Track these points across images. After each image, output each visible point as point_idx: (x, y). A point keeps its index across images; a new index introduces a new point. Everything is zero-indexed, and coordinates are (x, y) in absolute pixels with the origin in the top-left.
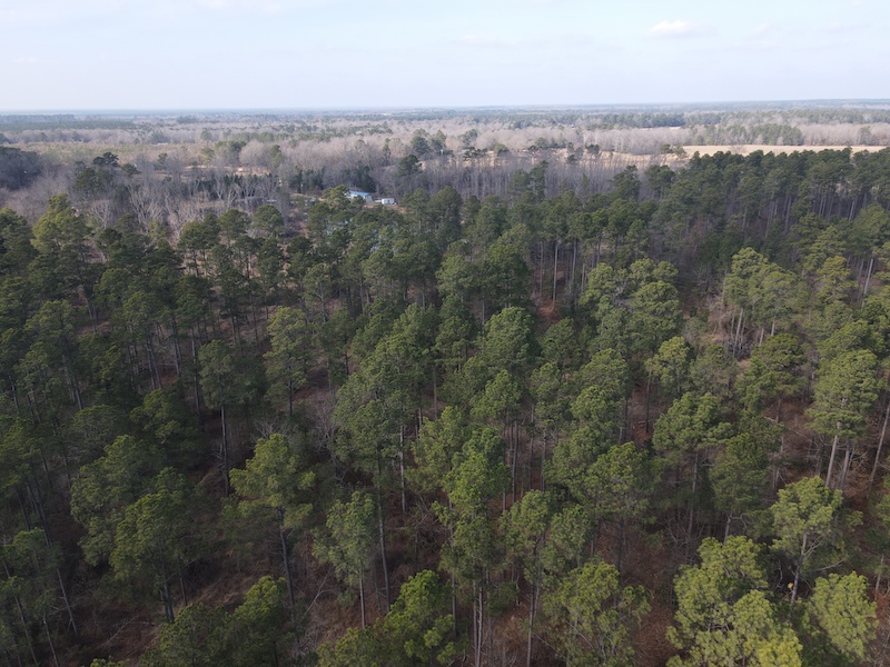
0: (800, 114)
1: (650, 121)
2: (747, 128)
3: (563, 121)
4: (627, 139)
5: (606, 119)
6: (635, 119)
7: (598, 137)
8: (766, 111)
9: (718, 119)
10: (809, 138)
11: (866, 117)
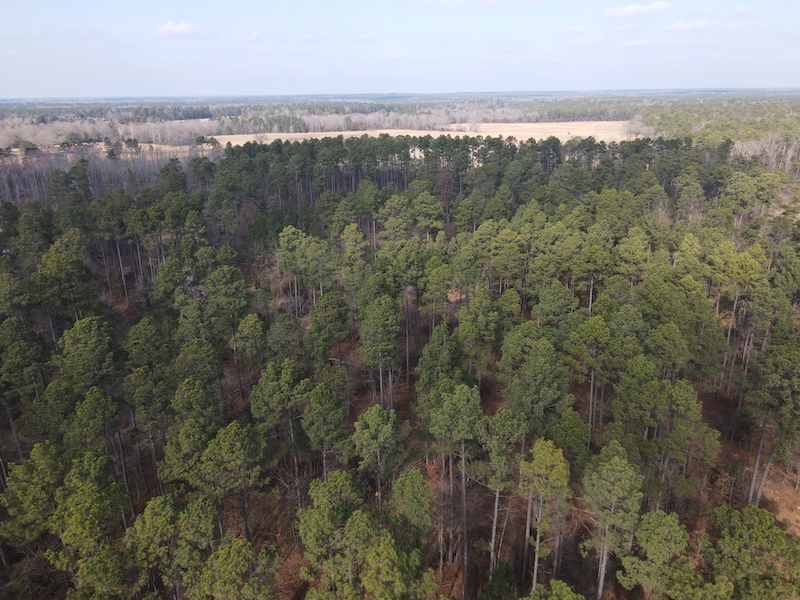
0: (302, 107)
1: (180, 114)
2: (264, 119)
3: (92, 114)
4: (163, 132)
5: (137, 112)
6: (165, 111)
7: (133, 130)
8: (275, 104)
9: (239, 112)
10: (311, 126)
11: (347, 109)
